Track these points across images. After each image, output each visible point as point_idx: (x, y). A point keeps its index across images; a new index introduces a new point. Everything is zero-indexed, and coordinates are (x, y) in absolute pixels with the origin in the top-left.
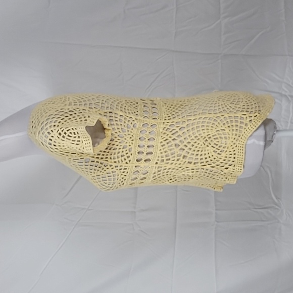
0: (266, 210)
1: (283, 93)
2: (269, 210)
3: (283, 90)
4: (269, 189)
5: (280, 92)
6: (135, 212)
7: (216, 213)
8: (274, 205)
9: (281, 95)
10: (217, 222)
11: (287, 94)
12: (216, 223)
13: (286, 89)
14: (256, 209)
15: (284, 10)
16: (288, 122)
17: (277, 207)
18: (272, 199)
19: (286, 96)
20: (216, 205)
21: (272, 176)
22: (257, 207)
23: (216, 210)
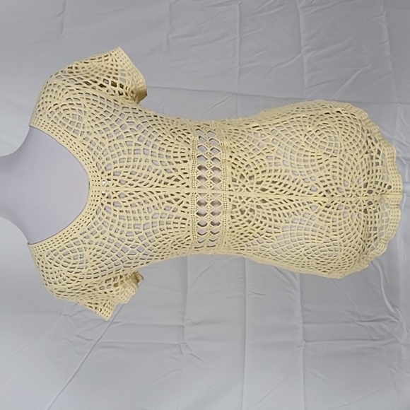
0: (377, 323)
2: (382, 324)
4: (381, 291)
6: (183, 327)
7: (304, 328)
8: (389, 317)
10: (306, 341)
12: (304, 342)
14: (362, 321)
15: (388, 42)
17: (393, 319)
18: (386, 307)
20: (303, 316)
21: (384, 273)
22: (364, 319)
23: (304, 323)
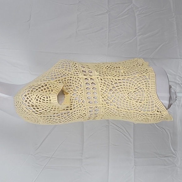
0: (167, 158)
1: (177, 82)
2: (169, 158)
3: (177, 80)
4: (169, 144)
5: (175, 81)
6: (82, 159)
7: (134, 160)
8: (172, 155)
9: (176, 83)
11: (179, 83)
12: (135, 166)
13: (179, 80)
14: (161, 157)
15: (176, 30)
16: (180, 101)
17: (174, 156)
18: (171, 151)
19: (179, 84)
20: (134, 155)
21: (171, 136)
23: (134, 158)
